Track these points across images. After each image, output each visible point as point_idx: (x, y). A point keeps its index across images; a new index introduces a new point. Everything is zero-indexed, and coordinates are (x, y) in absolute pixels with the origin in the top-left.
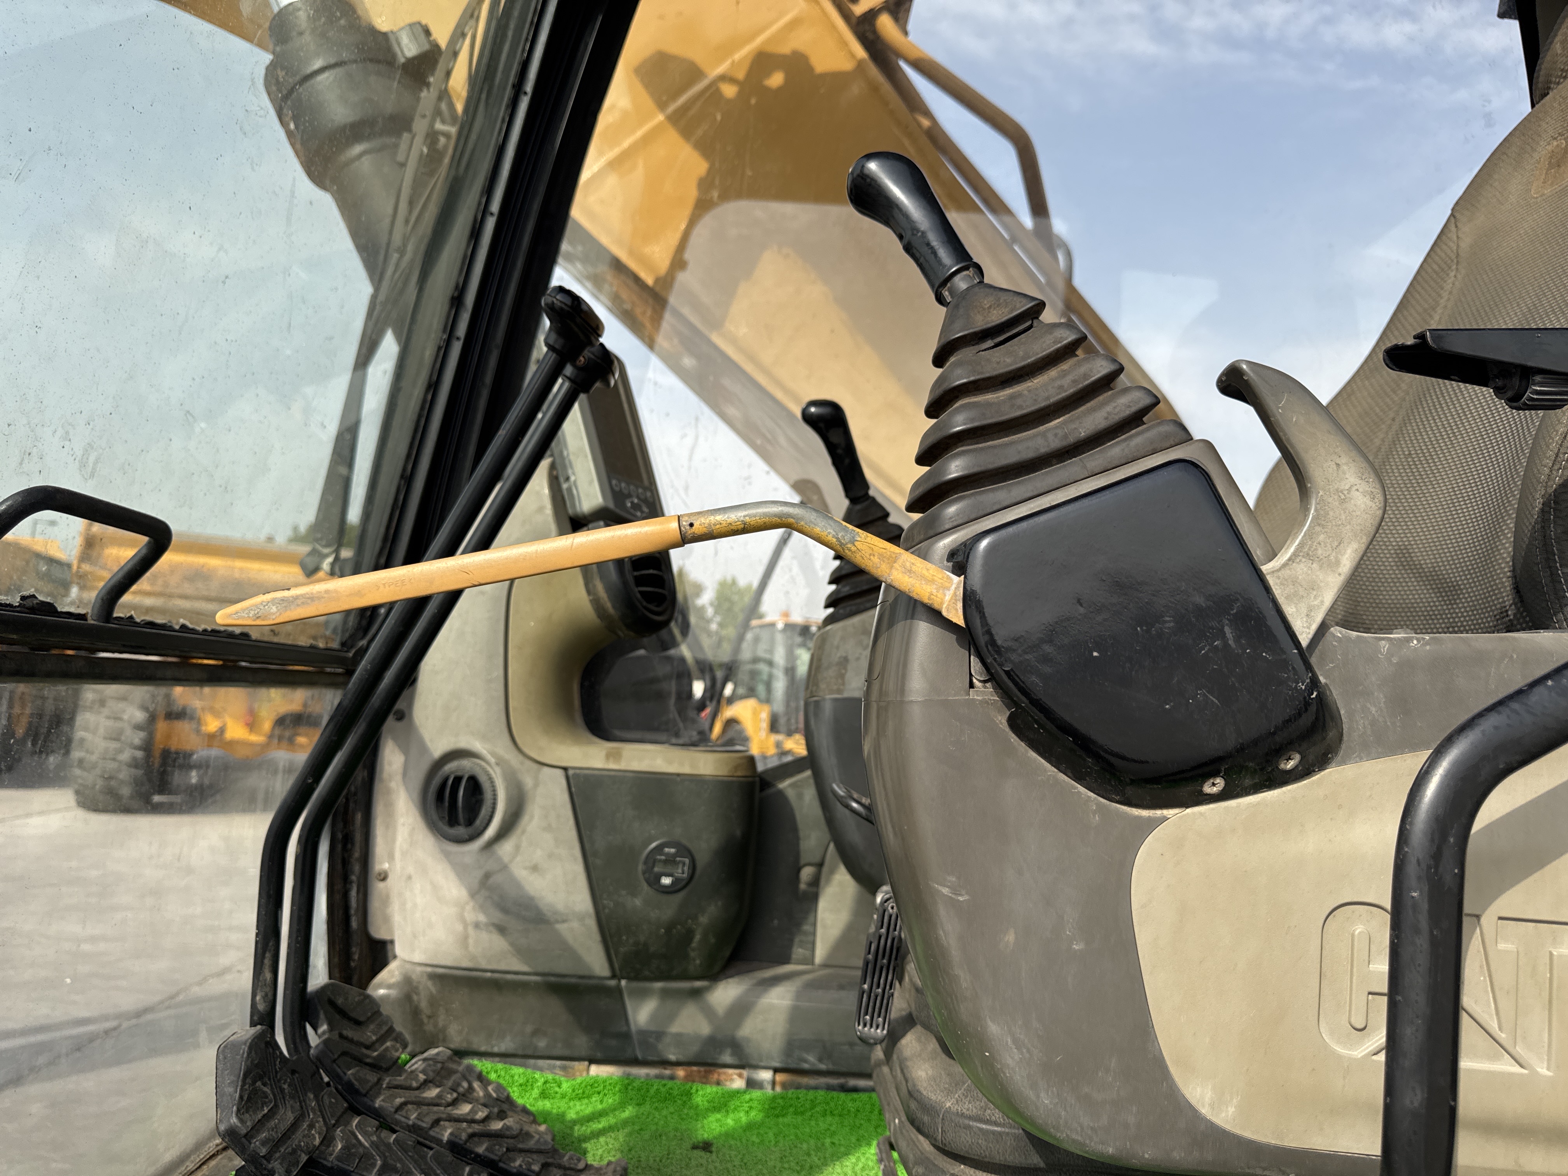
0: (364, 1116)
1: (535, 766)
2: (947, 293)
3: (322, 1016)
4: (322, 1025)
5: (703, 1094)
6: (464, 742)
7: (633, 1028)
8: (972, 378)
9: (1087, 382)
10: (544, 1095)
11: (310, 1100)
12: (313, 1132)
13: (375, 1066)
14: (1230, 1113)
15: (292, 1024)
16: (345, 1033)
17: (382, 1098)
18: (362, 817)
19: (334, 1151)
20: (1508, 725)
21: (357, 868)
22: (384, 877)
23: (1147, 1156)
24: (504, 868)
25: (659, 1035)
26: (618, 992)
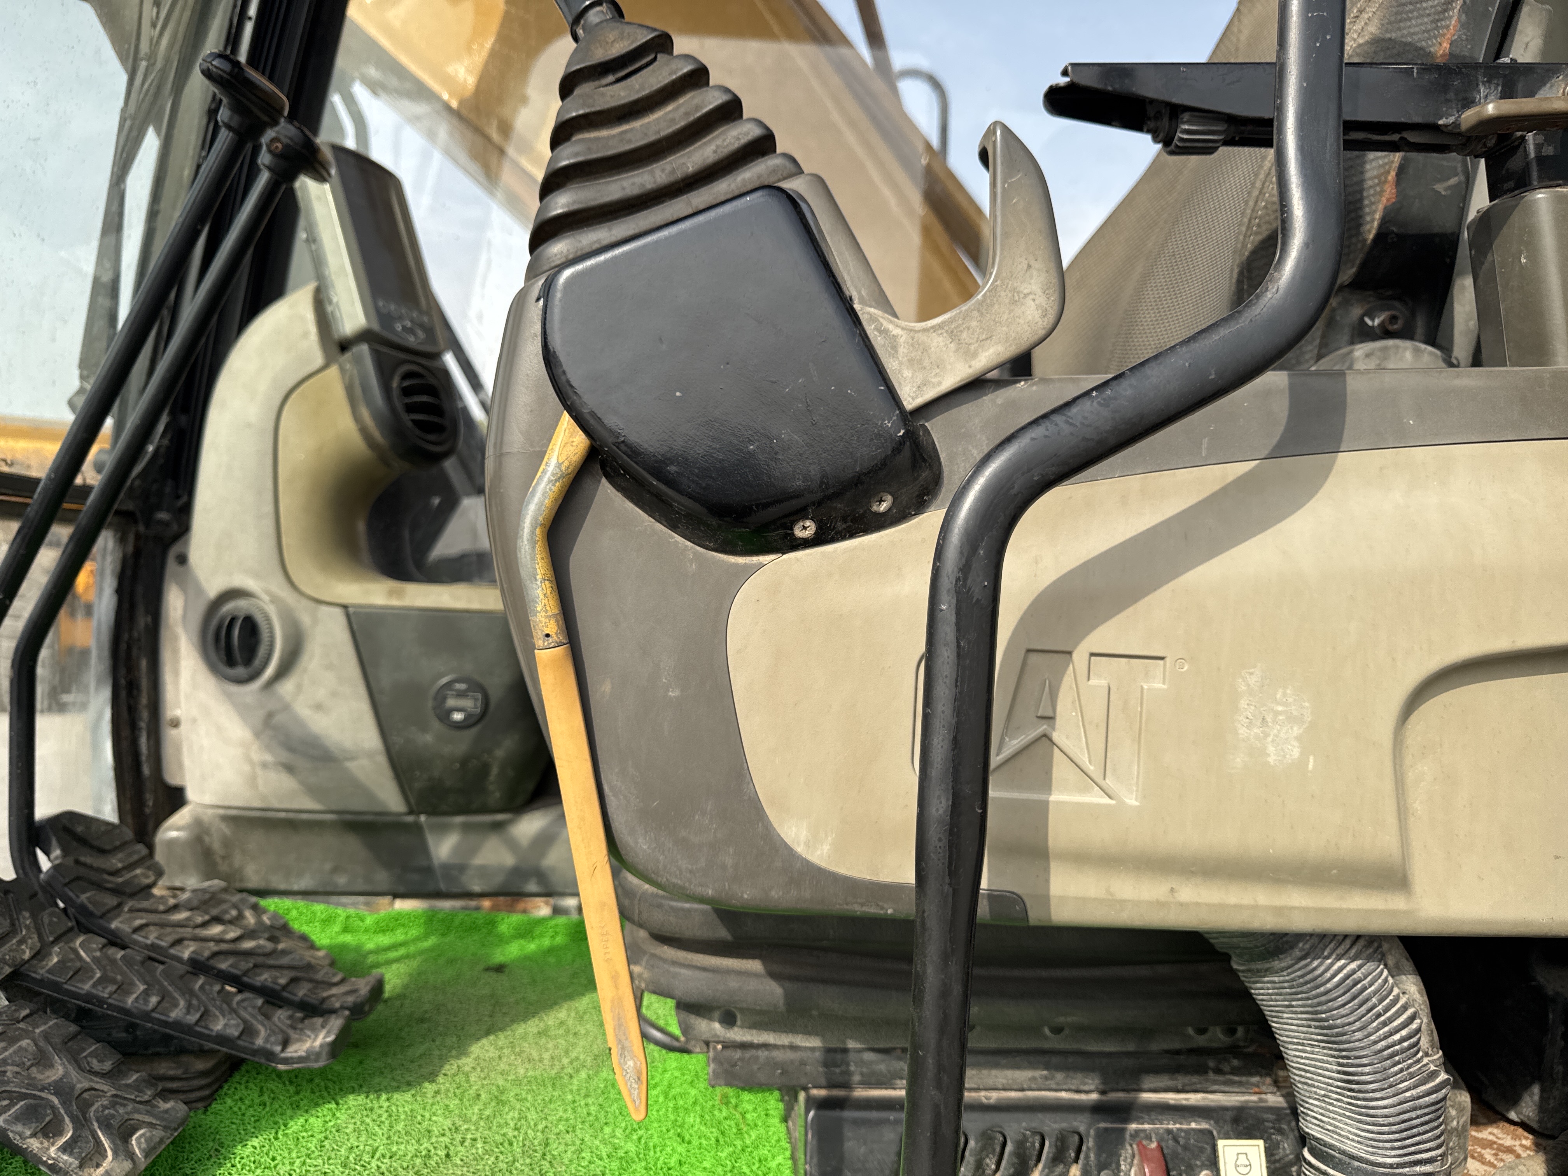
0: (91, 935)
1: (313, 605)
2: (581, 31)
3: (54, 842)
4: (55, 850)
5: (508, 922)
6: (240, 581)
7: (436, 862)
8: (581, 112)
9: (699, 114)
10: (346, 929)
11: (24, 918)
12: (23, 947)
13: (116, 891)
14: (825, 851)
15: (20, 850)
16: (82, 859)
17: (120, 919)
18: (148, 662)
19: (47, 965)
20: (1046, 436)
21: (145, 714)
22: (176, 724)
23: (746, 896)
24: (286, 707)
25: (462, 868)
26: (417, 828)
